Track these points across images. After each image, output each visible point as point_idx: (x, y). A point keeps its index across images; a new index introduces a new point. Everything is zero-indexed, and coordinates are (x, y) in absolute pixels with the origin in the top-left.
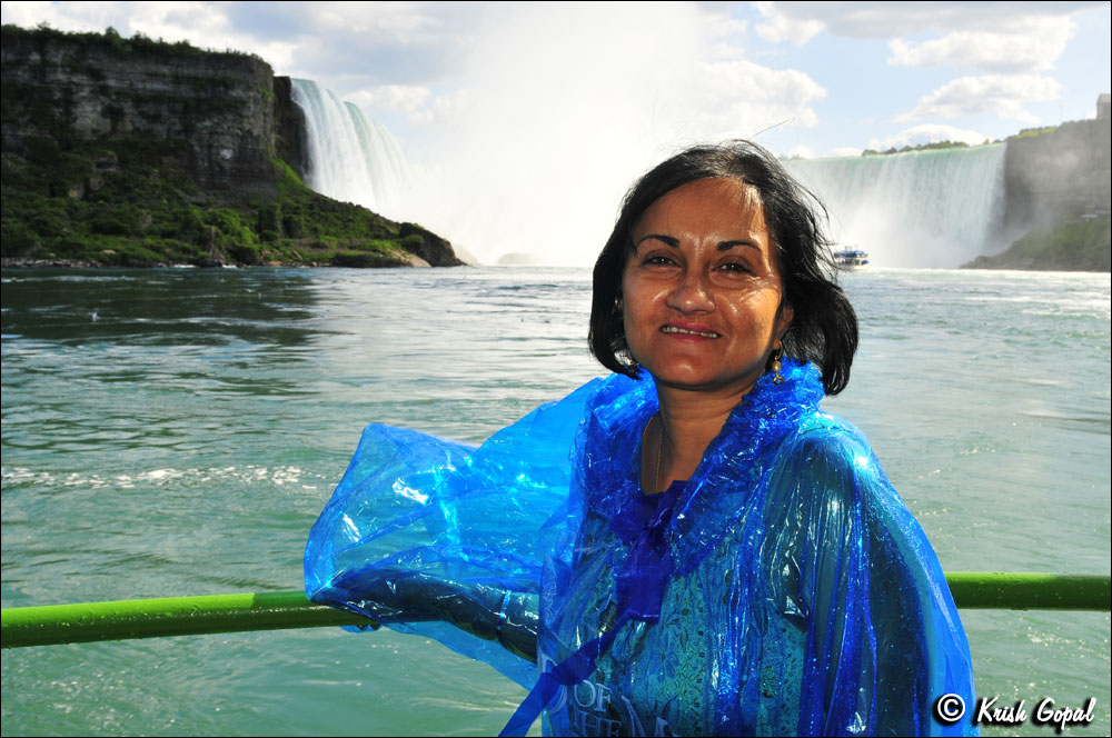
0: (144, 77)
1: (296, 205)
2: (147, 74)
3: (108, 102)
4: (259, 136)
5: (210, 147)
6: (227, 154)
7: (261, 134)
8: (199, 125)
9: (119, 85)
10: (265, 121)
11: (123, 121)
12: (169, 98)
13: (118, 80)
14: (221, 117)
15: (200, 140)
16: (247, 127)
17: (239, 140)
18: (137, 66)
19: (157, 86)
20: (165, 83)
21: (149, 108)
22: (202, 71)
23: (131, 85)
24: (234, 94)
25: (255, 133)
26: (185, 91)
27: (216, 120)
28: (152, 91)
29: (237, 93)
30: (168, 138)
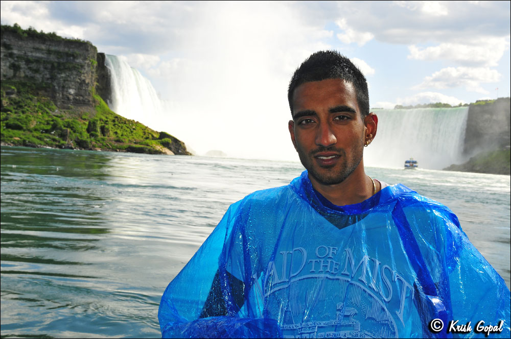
0: (32, 50)
1: (106, 119)
2: (34, 48)
3: (12, 61)
4: (88, 83)
5: (63, 87)
6: (72, 91)
7: (90, 82)
8: (59, 76)
9: (19, 53)
10: (92, 76)
11: (20, 72)
12: (44, 61)
13: (19, 50)
14: (70, 72)
15: (58, 84)
16: (83, 78)
17: (78, 84)
18: (29, 43)
19: (39, 55)
20: (43, 54)
21: (34, 66)
22: (62, 49)
23: (25, 53)
24: (78, 61)
25: (87, 82)
26: (53, 58)
27: (68, 74)
28: (36, 57)
29: (79, 61)
30: (43, 82)
